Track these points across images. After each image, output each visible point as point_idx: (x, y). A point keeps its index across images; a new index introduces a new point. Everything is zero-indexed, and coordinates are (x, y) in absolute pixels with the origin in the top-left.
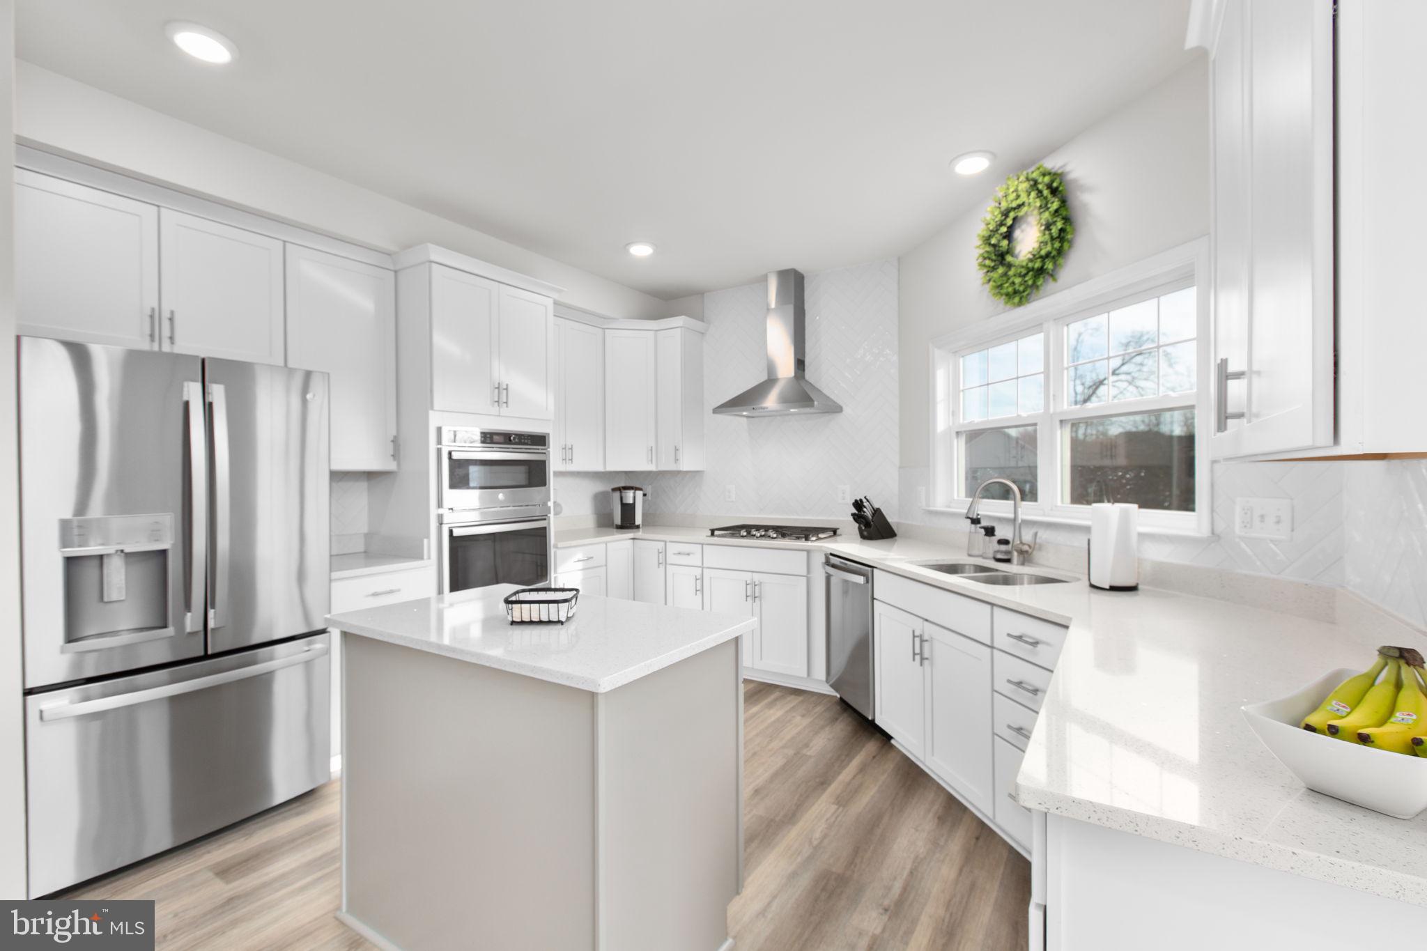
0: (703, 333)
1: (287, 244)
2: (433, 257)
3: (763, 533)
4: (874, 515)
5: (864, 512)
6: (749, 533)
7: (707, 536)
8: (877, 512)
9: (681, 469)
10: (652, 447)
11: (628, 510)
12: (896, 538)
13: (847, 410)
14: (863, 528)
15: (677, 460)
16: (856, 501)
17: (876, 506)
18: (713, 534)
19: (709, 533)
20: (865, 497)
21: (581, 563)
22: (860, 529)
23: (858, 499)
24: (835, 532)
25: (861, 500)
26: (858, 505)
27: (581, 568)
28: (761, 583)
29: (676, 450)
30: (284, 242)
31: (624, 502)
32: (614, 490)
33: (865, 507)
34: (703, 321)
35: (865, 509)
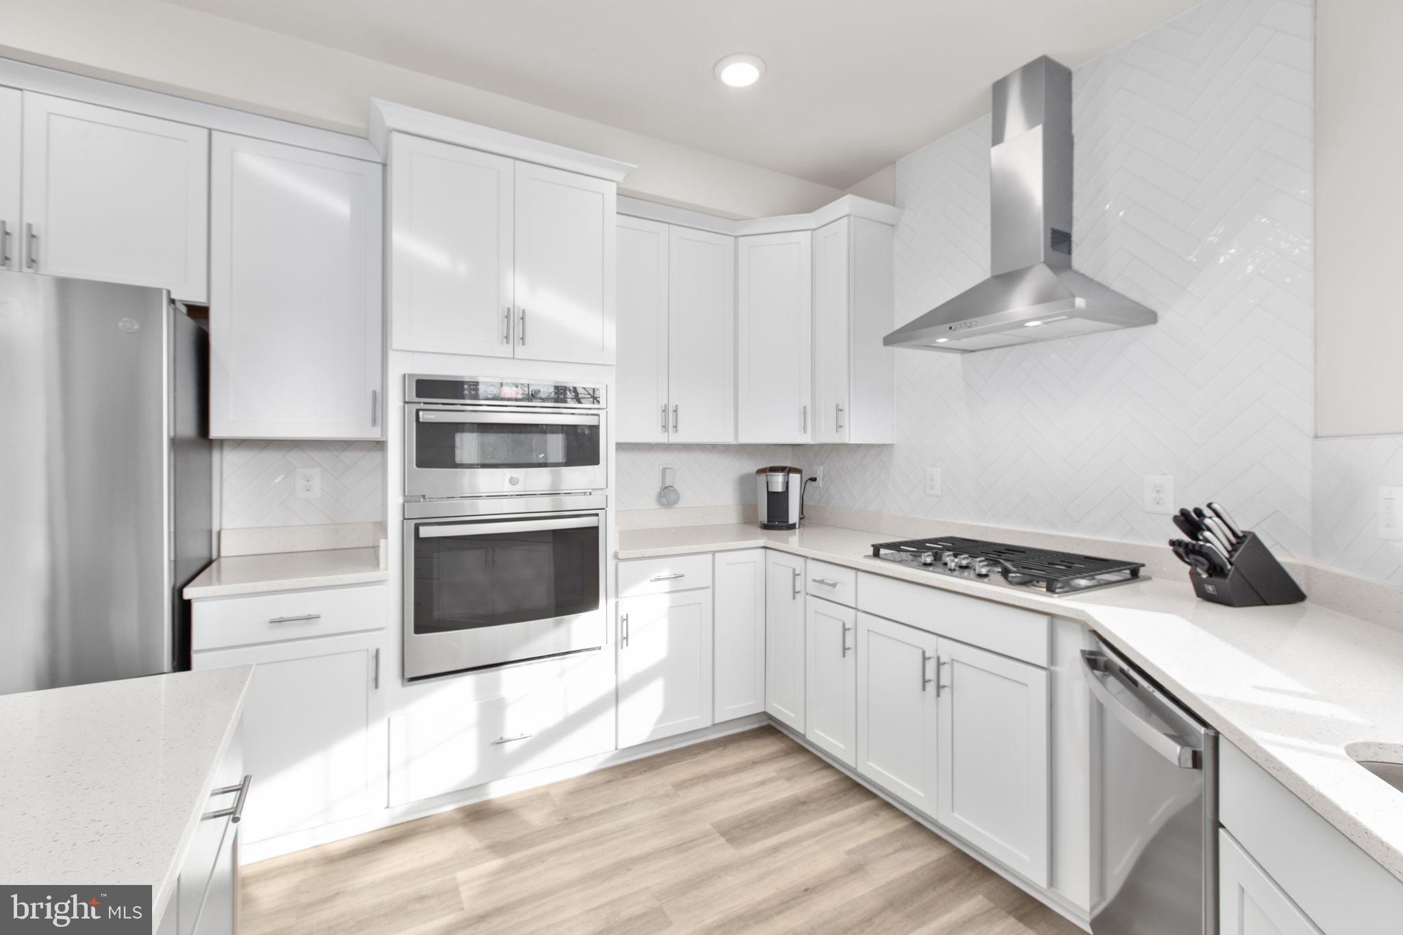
0: (893, 226)
1: (214, 134)
2: (391, 122)
3: (964, 562)
4: (1234, 547)
5: (1207, 541)
6: (937, 557)
7: (868, 557)
8: (1243, 541)
9: (847, 441)
10: (805, 408)
11: (777, 502)
12: (1306, 603)
13: (1165, 317)
14: (1204, 576)
15: (839, 427)
16: (1184, 513)
17: (1240, 528)
18: (876, 554)
19: (870, 551)
20: (1209, 506)
21: (667, 583)
22: (1194, 575)
23: (1190, 508)
24: (1135, 572)
25: (1199, 512)
26: (1191, 522)
27: (668, 589)
28: (953, 660)
29: (839, 410)
30: (210, 130)
31: (769, 490)
32: (760, 471)
33: (1209, 530)
34: (894, 205)
35: (1207, 534)
